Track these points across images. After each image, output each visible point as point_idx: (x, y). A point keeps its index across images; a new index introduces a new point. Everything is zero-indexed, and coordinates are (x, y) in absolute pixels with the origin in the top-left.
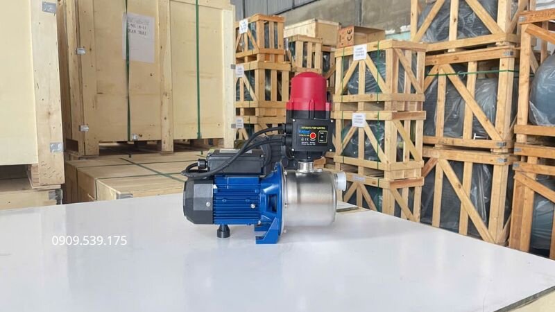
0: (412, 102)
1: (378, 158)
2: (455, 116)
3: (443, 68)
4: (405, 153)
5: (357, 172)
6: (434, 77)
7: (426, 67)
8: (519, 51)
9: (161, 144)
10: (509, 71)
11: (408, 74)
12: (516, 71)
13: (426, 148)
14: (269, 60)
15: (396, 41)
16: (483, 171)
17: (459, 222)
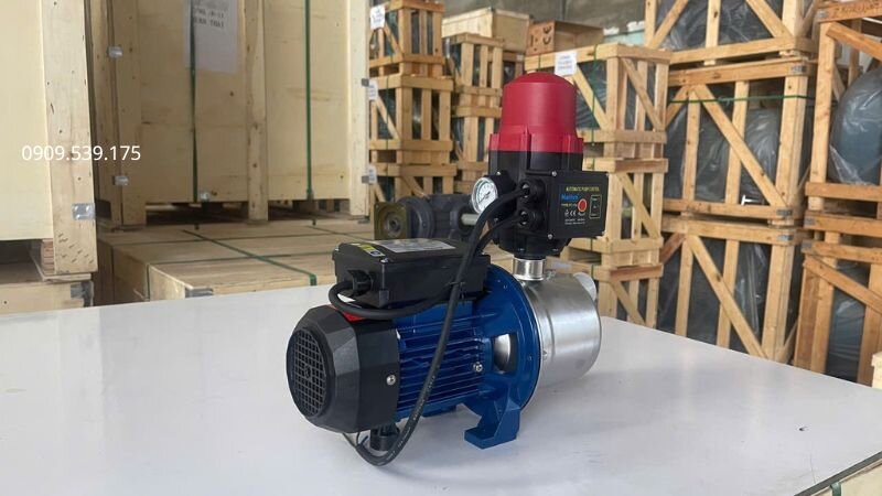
0: (647, 144)
2: (714, 167)
3: (696, 90)
4: (635, 225)
5: (558, 256)
6: (680, 105)
7: (670, 89)
8: (815, 66)
9: (248, 208)
10: (799, 97)
11: (641, 99)
12: (810, 98)
13: (666, 219)
14: (418, 73)
15: (624, 46)
16: (755, 254)
17: (716, 333)
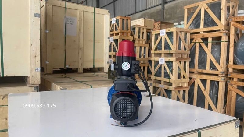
0: (185, 54)
1: (170, 77)
2: (203, 60)
3: (198, 40)
4: (181, 75)
5: (161, 83)
6: (194, 43)
7: (191, 39)
8: (230, 33)
9: (78, 70)
10: (225, 41)
11: (183, 42)
12: (229, 42)
13: (190, 74)
14: (124, 35)
15: (178, 28)
16: (215, 84)
17: (204, 106)
